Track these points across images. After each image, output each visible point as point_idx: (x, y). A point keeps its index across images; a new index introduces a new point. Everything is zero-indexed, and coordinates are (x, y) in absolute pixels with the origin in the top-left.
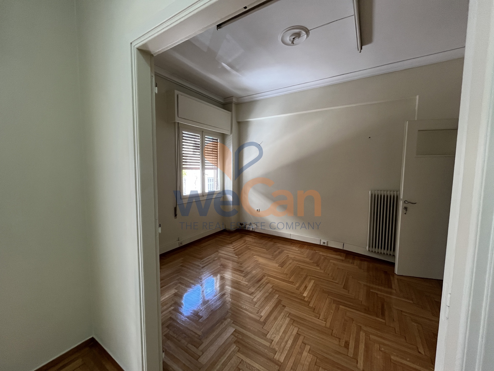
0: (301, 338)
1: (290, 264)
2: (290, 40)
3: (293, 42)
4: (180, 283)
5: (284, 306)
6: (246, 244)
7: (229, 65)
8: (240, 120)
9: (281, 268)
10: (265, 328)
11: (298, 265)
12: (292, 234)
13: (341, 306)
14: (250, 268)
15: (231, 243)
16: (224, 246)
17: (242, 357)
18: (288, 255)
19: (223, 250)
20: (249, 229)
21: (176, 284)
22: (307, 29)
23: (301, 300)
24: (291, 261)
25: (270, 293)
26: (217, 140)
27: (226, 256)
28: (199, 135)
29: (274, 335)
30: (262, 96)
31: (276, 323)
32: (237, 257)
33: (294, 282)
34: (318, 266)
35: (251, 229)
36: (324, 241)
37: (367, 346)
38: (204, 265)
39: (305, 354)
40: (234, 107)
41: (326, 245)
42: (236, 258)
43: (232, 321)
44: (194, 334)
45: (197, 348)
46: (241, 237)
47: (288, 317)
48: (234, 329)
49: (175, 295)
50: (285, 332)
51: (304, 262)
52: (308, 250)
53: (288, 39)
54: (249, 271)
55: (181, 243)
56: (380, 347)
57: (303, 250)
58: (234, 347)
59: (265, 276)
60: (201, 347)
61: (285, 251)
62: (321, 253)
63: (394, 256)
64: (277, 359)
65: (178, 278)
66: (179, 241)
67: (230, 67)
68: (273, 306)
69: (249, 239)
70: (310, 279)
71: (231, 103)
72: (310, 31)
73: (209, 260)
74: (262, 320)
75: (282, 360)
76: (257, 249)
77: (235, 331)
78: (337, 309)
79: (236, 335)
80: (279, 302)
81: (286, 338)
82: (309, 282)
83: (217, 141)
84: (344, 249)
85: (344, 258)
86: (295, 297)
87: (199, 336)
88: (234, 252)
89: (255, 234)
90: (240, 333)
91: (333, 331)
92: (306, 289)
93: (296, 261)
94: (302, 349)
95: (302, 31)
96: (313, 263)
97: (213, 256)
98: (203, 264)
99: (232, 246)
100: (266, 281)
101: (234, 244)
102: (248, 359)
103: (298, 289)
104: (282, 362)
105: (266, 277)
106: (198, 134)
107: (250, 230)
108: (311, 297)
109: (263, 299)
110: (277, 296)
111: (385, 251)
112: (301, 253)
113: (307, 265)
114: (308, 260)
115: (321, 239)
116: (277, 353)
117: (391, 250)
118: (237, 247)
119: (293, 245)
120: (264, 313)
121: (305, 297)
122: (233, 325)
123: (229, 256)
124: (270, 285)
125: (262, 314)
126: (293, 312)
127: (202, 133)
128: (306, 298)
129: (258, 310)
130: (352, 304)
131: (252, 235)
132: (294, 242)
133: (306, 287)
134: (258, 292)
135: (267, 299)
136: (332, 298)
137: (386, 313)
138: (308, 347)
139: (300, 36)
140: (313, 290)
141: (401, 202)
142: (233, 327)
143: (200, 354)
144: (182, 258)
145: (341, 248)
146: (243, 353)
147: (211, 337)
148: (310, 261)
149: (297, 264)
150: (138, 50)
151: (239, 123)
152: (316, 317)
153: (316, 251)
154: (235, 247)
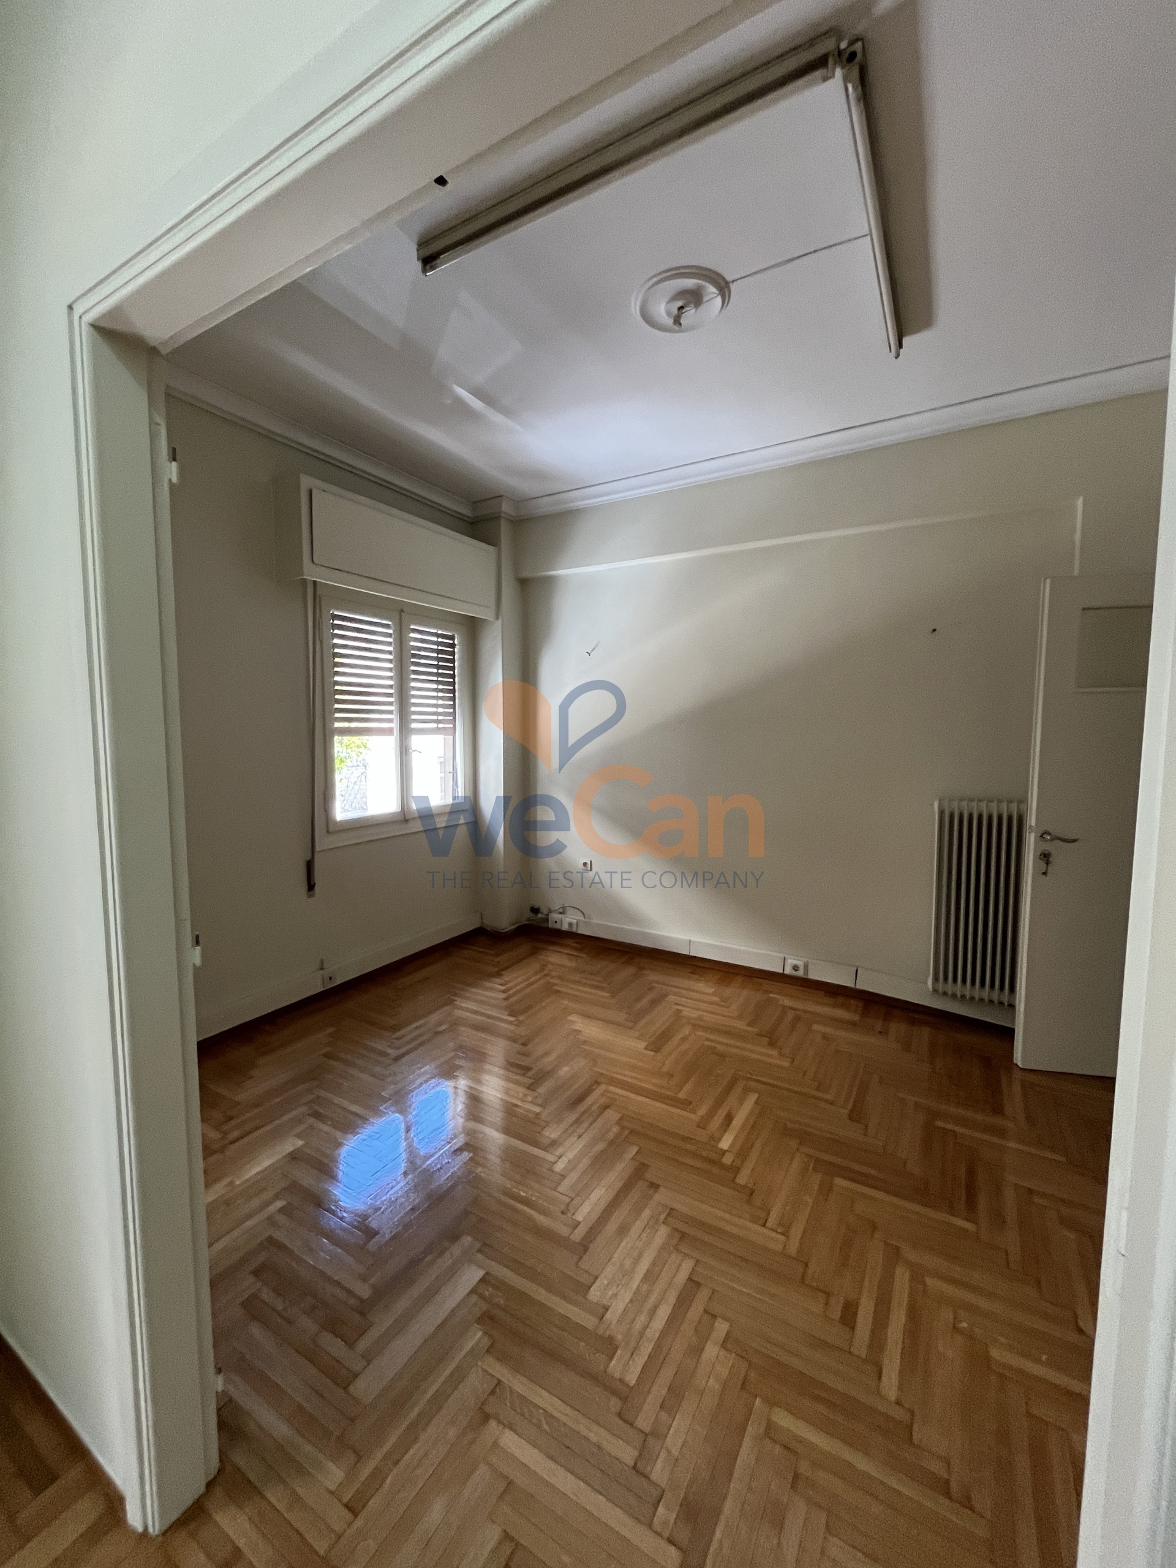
0: (702, 1297)
1: (684, 1039)
2: (669, 314)
3: (677, 321)
4: (317, 1115)
5: (654, 1186)
6: (546, 975)
7: (476, 392)
8: (526, 574)
9: (652, 1053)
10: (585, 1264)
11: (707, 1043)
12: (693, 939)
13: (839, 1182)
14: (554, 1056)
15: (498, 974)
16: (471, 985)
17: (500, 1371)
18: (679, 1011)
19: (467, 998)
20: (558, 926)
21: (299, 1121)
22: (724, 279)
23: (711, 1161)
24: (686, 1031)
25: (611, 1143)
26: (452, 638)
27: (478, 1017)
28: (390, 623)
29: (615, 1288)
30: (595, 497)
31: (623, 1244)
32: (512, 1019)
33: (691, 1103)
34: (772, 1044)
35: (565, 927)
36: (796, 962)
37: (913, 1314)
38: (403, 1050)
39: (711, 1351)
40: (505, 532)
41: (800, 973)
42: (510, 1023)
43: (478, 1245)
44: (342, 1295)
45: (351, 1345)
46: (534, 952)
47: (663, 1223)
48: (480, 1273)
49: (294, 1158)
50: (650, 1277)
51: (728, 1033)
52: (745, 993)
53: (662, 310)
54: (549, 1068)
55: (330, 978)
56: (955, 1318)
57: (728, 992)
58: (476, 1337)
59: (597, 1083)
60: (363, 1344)
61: (672, 998)
62: (787, 1002)
63: (1012, 1006)
64: (617, 1375)
65: (311, 1097)
66: (322, 972)
67: (483, 401)
68: (619, 1184)
69: (557, 959)
70: (747, 1090)
71: (495, 518)
72: (731, 285)
73: (417, 1032)
74: (578, 1235)
75: (632, 1379)
76: (579, 991)
77: (483, 1280)
78: (826, 1190)
79: (487, 1293)
80: (639, 1173)
81: (652, 1300)
82: (741, 1100)
83: (451, 642)
84: (859, 986)
85: (856, 1018)
86: (694, 1155)
87: (362, 1301)
88: (506, 1003)
89: (577, 943)
90: (500, 1285)
91: (806, 1265)
92: (728, 1125)
93: (706, 1029)
94: (702, 1335)
95: (707, 284)
96: (758, 1035)
97: (435, 1018)
98: (398, 1048)
99: (501, 985)
100: (602, 1101)
101: (507, 976)
102: (519, 1376)
103: (702, 1124)
104: (633, 1383)
105: (603, 1087)
106: (386, 619)
107: (563, 929)
108: (743, 1153)
109: (585, 1162)
110: (635, 1149)
111: (986, 994)
112: (723, 1003)
113: (739, 1044)
114: (741, 1025)
115: (786, 956)
116: (619, 1352)
117: (1002, 988)
118: (516, 986)
119: (697, 976)
120: (586, 1211)
121: (725, 1151)
122: (480, 1256)
123: (489, 1016)
124: (612, 1115)
125: (579, 1217)
126: (683, 1204)
127: (401, 616)
128: (727, 1153)
129: (568, 1200)
130: (873, 1172)
131: (565, 946)
132: (700, 967)
133: (729, 1118)
134: (573, 1139)
135: (601, 1162)
136: (812, 1152)
137: (982, 1201)
138: (721, 1328)
139: (702, 299)
140: (753, 1128)
141: (1033, 836)
142: (480, 1267)
143: (357, 1368)
144: (331, 1030)
145: (849, 984)
146: (503, 1358)
147: (402, 1304)
148: (750, 1029)
149: (707, 1039)
150: (95, 333)
151: (524, 584)
152: (755, 1220)
153: (771, 995)
154: (509, 985)
